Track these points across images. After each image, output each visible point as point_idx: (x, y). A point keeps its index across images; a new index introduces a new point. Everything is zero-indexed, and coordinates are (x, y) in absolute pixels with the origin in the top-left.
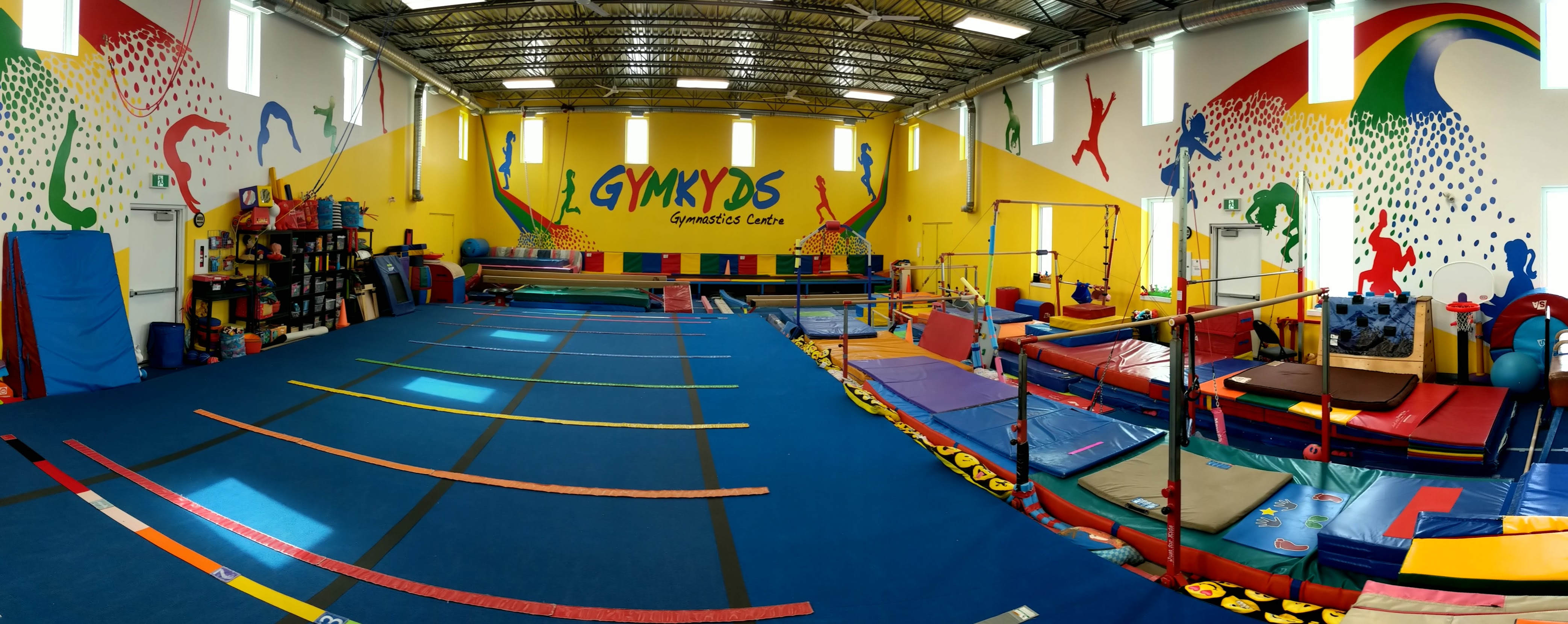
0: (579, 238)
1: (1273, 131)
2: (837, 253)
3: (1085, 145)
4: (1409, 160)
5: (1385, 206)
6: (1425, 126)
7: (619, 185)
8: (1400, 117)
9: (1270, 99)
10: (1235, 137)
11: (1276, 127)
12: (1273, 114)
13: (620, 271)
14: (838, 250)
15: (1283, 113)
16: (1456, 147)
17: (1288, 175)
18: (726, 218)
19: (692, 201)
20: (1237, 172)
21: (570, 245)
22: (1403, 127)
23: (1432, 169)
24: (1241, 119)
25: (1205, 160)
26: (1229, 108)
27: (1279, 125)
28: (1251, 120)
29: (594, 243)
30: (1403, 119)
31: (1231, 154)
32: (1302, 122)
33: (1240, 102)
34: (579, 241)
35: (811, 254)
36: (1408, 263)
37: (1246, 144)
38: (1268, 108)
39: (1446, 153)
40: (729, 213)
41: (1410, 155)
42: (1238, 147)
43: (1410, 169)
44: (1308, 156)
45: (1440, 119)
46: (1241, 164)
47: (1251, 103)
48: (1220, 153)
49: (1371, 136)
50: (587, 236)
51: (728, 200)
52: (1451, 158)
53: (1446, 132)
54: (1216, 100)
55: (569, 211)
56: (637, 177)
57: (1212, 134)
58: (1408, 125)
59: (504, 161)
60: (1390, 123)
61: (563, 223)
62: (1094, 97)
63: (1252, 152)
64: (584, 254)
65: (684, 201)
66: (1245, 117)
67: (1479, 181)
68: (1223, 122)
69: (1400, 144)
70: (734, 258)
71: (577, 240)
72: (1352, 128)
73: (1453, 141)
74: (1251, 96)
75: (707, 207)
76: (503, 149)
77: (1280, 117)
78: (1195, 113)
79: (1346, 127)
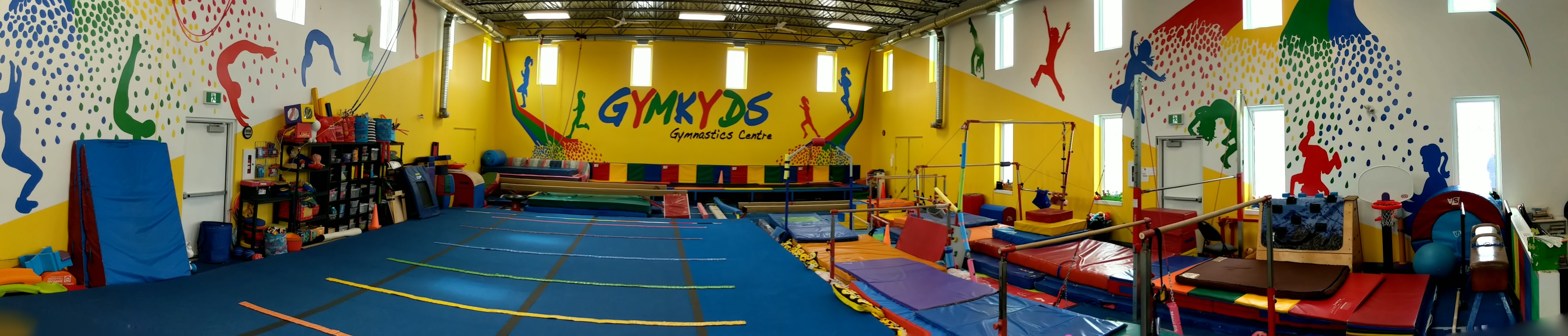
0: (587, 150)
1: (1212, 54)
2: (819, 164)
3: (1042, 70)
4: (1333, 77)
5: (1312, 118)
6: (1347, 47)
7: (625, 105)
8: (1324, 40)
9: (1209, 26)
10: (1178, 60)
11: (1215, 50)
12: (1212, 39)
13: (624, 180)
14: (820, 161)
15: (1220, 39)
16: (1375, 65)
17: (1226, 92)
18: (720, 133)
19: (690, 120)
20: (1180, 91)
21: (579, 156)
22: (1327, 49)
23: (1353, 85)
24: (1183, 44)
25: (1151, 81)
26: (1172, 35)
27: (1217, 49)
28: (1192, 45)
29: (601, 155)
30: (1327, 42)
32: (1238, 45)
33: (1182, 28)
34: (588, 153)
35: (795, 165)
36: (1335, 167)
37: (1187, 67)
38: (1207, 34)
39: (1366, 71)
40: (723, 130)
41: (1334, 74)
42: (1181, 69)
43: (1334, 85)
44: (1243, 76)
45: (1360, 42)
46: (1183, 84)
47: (1192, 30)
48: (1165, 74)
49: (1299, 57)
50: (594, 149)
51: (722, 118)
52: (1370, 75)
53: (1366, 53)
54: (1160, 27)
55: (579, 127)
56: (641, 99)
57: (1158, 58)
58: (1331, 47)
59: (522, 82)
60: (1315, 46)
61: (573, 137)
62: (1051, 27)
63: (1193, 74)
64: (592, 165)
65: (683, 119)
66: (1186, 43)
67: (1395, 94)
68: (1167, 48)
69: (1325, 64)
70: (727, 169)
71: (586, 153)
72: (1281, 51)
73: (1372, 60)
74: (1191, 24)
75: (703, 124)
76: (522, 72)
77: (1218, 42)
78: (1141, 40)
79: (1276, 50)
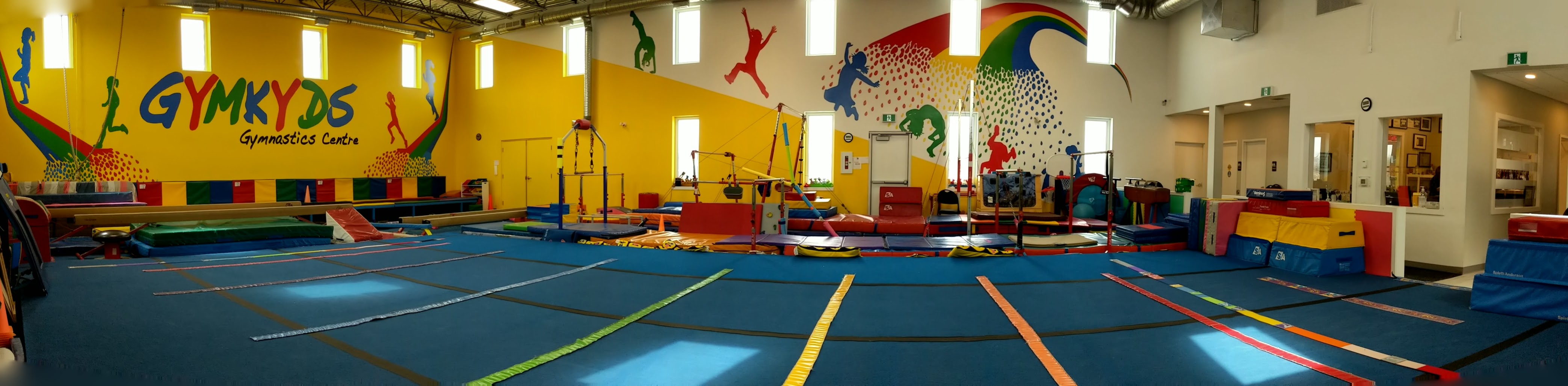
1: (922, 70)
3: (740, 68)
4: (1013, 97)
6: (1023, 78)
8: (1009, 70)
9: (920, 49)
10: (892, 71)
11: (925, 68)
12: (923, 58)
15: (930, 59)
16: (1041, 92)
17: (933, 100)
20: (893, 96)
22: (1010, 77)
23: (1027, 103)
24: (897, 59)
25: (867, 89)
26: (887, 51)
27: (927, 66)
28: (905, 61)
30: (1010, 72)
31: (887, 83)
32: (944, 66)
33: (896, 47)
36: (1012, 157)
37: (900, 77)
38: (918, 54)
39: (1035, 94)
41: (1014, 95)
42: (894, 79)
43: (1014, 102)
44: (948, 89)
45: (1032, 75)
46: (896, 91)
47: (905, 50)
48: (878, 82)
49: (990, 80)
52: (1037, 98)
53: (1035, 82)
54: (875, 43)
55: (113, 129)
57: (872, 68)
58: (1013, 76)
59: (21, 66)
60: (1002, 74)
62: (751, 29)
63: (905, 83)
66: (900, 59)
67: (1053, 112)
68: (882, 61)
69: (1008, 87)
72: (978, 74)
73: (1039, 88)
74: (905, 45)
76: (18, 50)
77: (928, 62)
78: (856, 52)
79: (974, 73)
